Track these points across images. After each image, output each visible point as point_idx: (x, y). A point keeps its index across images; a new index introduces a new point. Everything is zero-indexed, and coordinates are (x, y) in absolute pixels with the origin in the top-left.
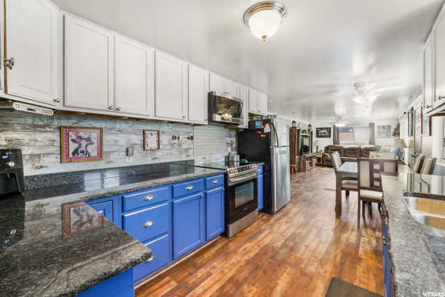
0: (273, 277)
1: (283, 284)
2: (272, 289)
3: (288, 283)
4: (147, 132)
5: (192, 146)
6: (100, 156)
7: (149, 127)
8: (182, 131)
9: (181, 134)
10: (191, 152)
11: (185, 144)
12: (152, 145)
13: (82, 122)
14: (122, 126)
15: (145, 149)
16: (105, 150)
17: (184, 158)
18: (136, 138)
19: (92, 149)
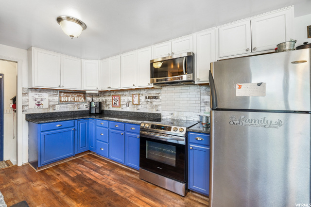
4: (134, 95)
5: (160, 103)
6: (120, 106)
7: (136, 93)
8: (153, 93)
9: (152, 95)
10: (160, 108)
11: (155, 102)
12: (136, 102)
13: (115, 93)
14: (126, 93)
15: (133, 104)
16: (121, 103)
17: (154, 112)
18: (130, 99)
19: (118, 103)
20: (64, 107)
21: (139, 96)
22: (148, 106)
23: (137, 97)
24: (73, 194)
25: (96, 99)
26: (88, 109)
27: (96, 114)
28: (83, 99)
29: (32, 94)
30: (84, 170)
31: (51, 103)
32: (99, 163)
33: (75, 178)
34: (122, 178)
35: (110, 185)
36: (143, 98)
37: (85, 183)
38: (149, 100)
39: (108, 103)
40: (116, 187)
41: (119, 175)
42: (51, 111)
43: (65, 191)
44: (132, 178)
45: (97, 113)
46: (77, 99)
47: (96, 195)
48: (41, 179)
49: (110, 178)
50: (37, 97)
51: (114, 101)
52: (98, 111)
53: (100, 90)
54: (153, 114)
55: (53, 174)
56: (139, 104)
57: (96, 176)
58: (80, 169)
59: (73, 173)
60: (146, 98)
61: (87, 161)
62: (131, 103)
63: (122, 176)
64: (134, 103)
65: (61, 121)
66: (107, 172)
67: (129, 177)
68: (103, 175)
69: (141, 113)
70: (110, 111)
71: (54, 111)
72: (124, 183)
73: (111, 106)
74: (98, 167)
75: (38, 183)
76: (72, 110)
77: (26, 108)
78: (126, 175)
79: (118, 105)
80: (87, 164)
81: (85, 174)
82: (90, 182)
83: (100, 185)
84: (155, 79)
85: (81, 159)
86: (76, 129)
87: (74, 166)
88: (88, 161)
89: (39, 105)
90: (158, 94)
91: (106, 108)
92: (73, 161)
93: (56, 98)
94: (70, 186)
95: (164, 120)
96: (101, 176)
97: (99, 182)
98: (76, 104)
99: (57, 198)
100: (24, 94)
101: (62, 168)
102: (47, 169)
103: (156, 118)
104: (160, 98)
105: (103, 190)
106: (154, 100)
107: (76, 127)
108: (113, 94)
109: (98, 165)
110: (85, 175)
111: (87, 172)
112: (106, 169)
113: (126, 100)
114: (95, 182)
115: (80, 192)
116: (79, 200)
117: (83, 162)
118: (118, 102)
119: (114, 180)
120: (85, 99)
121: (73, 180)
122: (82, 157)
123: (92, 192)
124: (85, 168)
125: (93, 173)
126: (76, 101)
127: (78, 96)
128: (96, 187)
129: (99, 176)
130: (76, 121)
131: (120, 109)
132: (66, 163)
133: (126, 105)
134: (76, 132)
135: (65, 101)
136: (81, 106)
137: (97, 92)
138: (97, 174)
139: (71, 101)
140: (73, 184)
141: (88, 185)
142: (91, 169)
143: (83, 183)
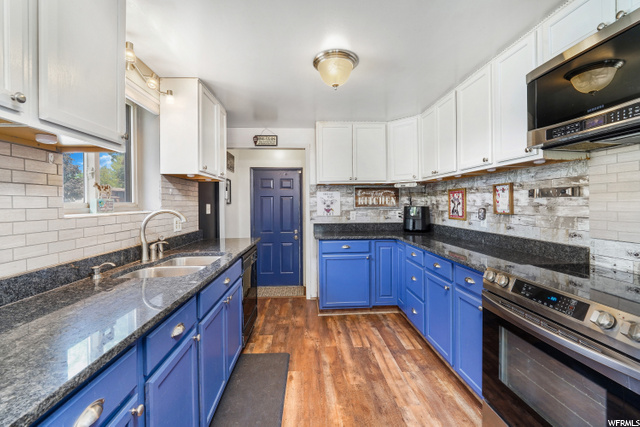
0: (351, 408)
1: (333, 406)
2: (339, 393)
3: (329, 412)
4: (498, 188)
5: (585, 212)
6: (464, 217)
7: (502, 180)
8: (557, 177)
9: (555, 184)
10: (582, 227)
11: (565, 207)
12: (503, 206)
13: (457, 184)
14: (479, 184)
15: (495, 212)
16: (468, 210)
17: (561, 238)
18: (489, 197)
19: (460, 208)
20: (363, 215)
21: (512, 191)
22: (539, 219)
23: (507, 193)
24: (340, 380)
25: (421, 201)
26: (401, 221)
27: (414, 232)
28: (393, 200)
29: (321, 195)
30: (377, 343)
31: (345, 208)
32: (407, 341)
33: (357, 350)
34: (440, 401)
35: (405, 401)
36: (522, 196)
37: (367, 369)
38: (543, 201)
39: (441, 209)
40: (415, 414)
41: (435, 389)
42: (344, 221)
43: (333, 367)
44: (465, 415)
45: (418, 231)
46: (382, 200)
47: (371, 406)
48: (318, 331)
49: (413, 383)
50: (326, 198)
51: (452, 205)
52: (419, 226)
53: (420, 180)
54: (556, 246)
55: (334, 328)
56: (512, 213)
57: (390, 365)
58: (372, 338)
59: (358, 340)
60: (531, 194)
61: (388, 326)
62: (491, 209)
63: (442, 396)
64: (499, 210)
65: (349, 240)
66: (414, 368)
67: (458, 408)
68: (403, 369)
69: (517, 239)
70: (444, 227)
71: (349, 222)
72: (438, 417)
73: (446, 215)
74: (402, 348)
75: (313, 334)
76: (376, 222)
77: (314, 215)
78: (451, 397)
79: (460, 214)
80: (387, 332)
81: (374, 350)
82: (374, 371)
83: (387, 390)
84: (543, 131)
85: (382, 318)
86: (373, 257)
87: (365, 327)
88: (391, 325)
89: (328, 211)
90: (576, 179)
91: (438, 221)
92: (368, 317)
93: (351, 200)
94: (343, 362)
95: (601, 272)
96: (399, 370)
97: (390, 381)
98: (382, 209)
99: (319, 372)
100: (313, 194)
101: (348, 323)
102: (332, 317)
103: (567, 261)
104: (586, 192)
105: (387, 404)
106: (561, 199)
107: (373, 254)
108: (450, 187)
109: (405, 344)
110: (373, 354)
111: (379, 350)
112: (415, 360)
113: (479, 203)
114: (382, 377)
115: (353, 383)
116: (342, 397)
117: (382, 325)
118: (460, 206)
119: (421, 394)
120: (397, 200)
121: (353, 352)
122: (384, 316)
123: (367, 395)
124: (379, 340)
125: (388, 355)
126: (382, 205)
127: (385, 195)
128: (379, 390)
129: (395, 368)
130: (373, 242)
131: (463, 225)
132: (357, 318)
133: (476, 213)
134: (373, 263)
135: (365, 205)
136: (391, 214)
137: (416, 185)
138: (393, 362)
139: (373, 205)
140: (349, 362)
141: (370, 378)
142: (389, 346)
143: (363, 367)
